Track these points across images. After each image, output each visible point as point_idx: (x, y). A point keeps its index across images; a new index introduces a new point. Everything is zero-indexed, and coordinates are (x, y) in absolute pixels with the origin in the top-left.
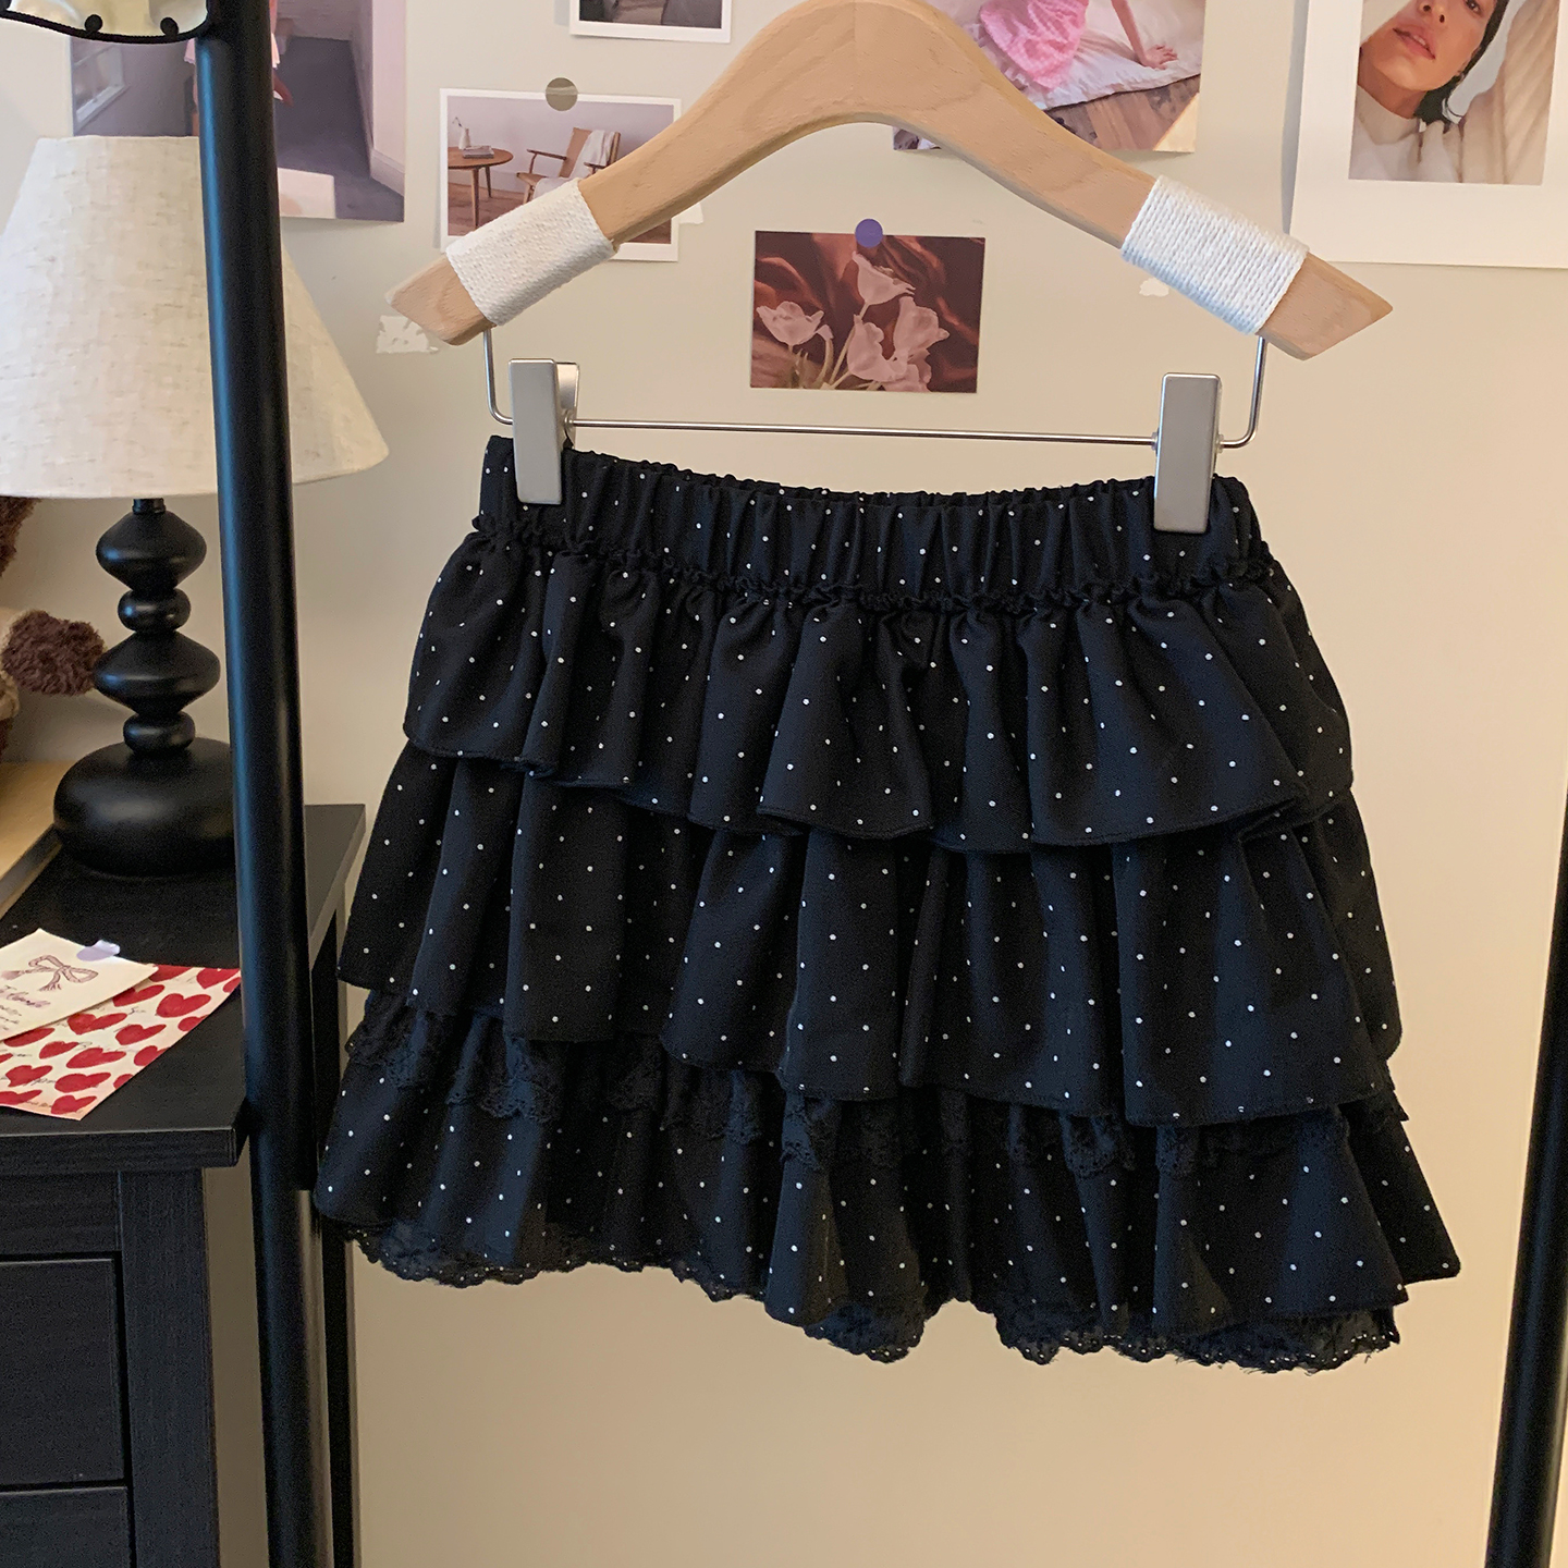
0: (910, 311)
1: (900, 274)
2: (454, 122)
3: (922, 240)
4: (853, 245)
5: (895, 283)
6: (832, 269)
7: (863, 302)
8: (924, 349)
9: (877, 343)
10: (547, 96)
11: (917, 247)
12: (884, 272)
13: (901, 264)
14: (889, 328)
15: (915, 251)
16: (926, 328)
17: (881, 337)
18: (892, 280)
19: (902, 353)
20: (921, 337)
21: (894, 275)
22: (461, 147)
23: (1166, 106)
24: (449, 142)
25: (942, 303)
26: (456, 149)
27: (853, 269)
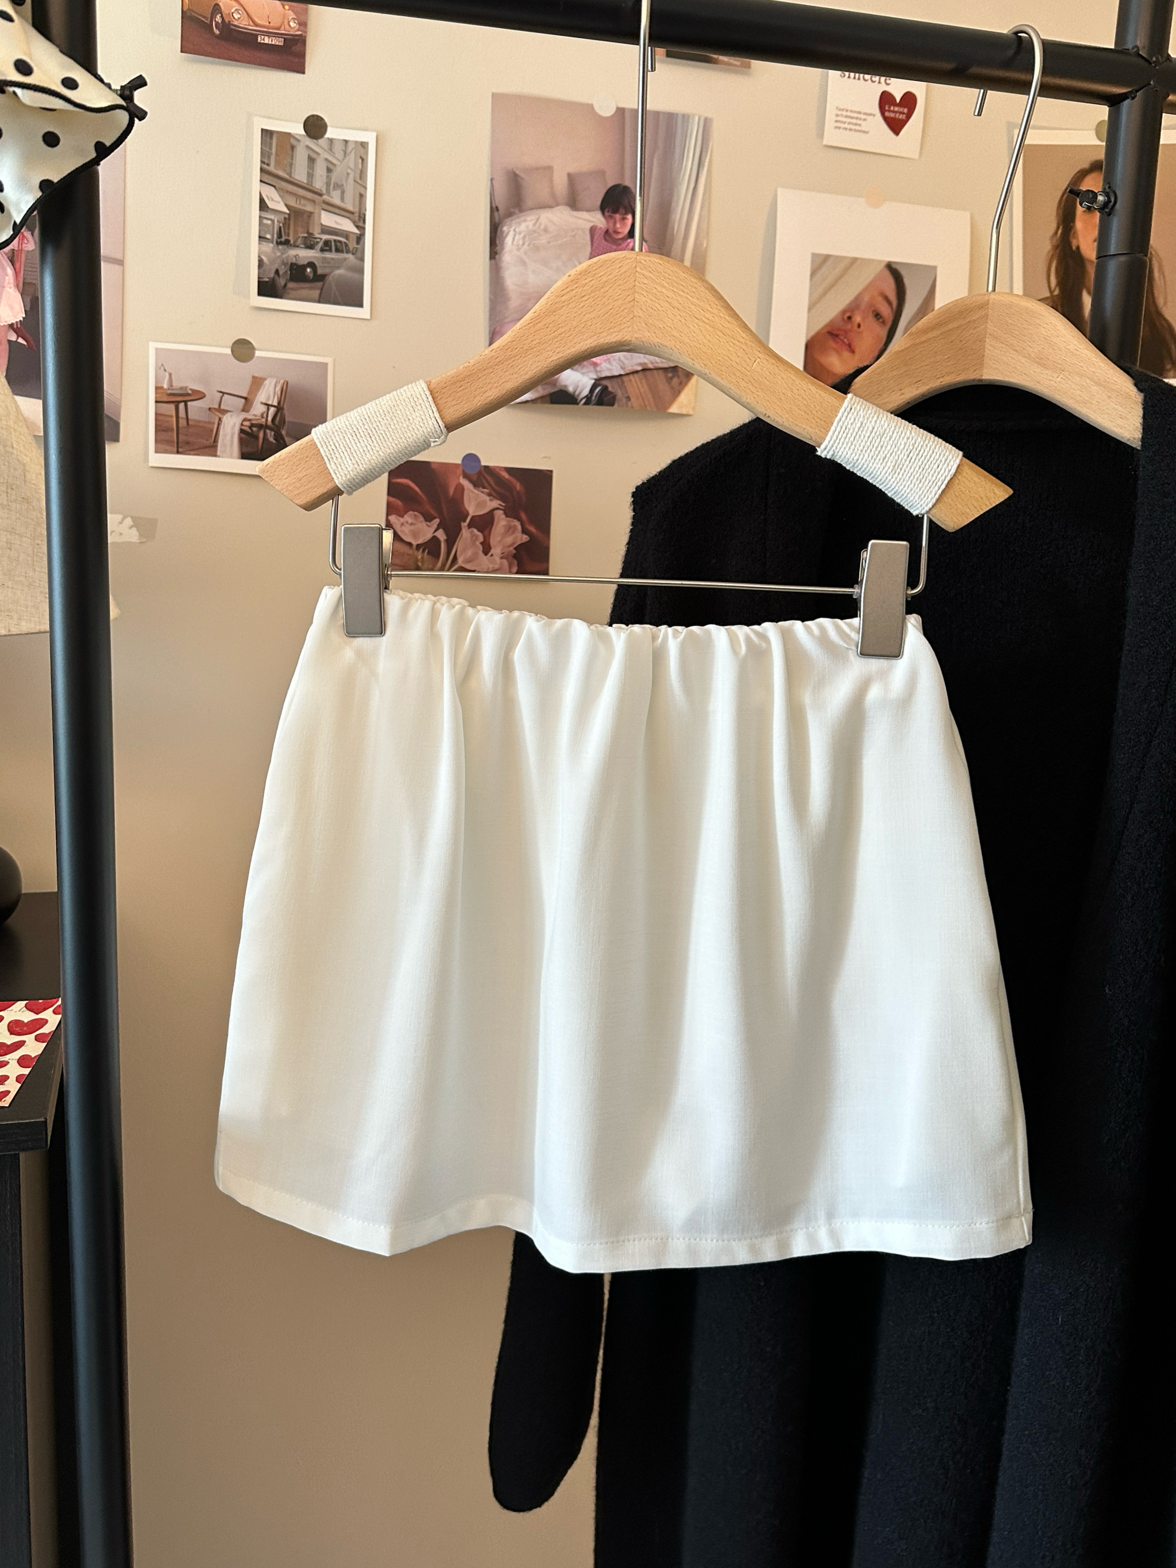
0: (501, 521)
1: (494, 494)
2: (161, 367)
3: (509, 470)
4: (460, 471)
5: (491, 500)
6: (445, 488)
7: (468, 514)
8: (512, 548)
9: (478, 543)
10: (232, 351)
11: (506, 475)
12: (482, 492)
13: (494, 486)
14: (486, 532)
15: (504, 477)
16: (513, 533)
17: (481, 539)
18: (487, 498)
19: (496, 551)
20: (509, 540)
21: (489, 495)
22: (165, 386)
23: (675, 381)
24: (156, 382)
25: (523, 516)
26: (162, 388)
27: (460, 489)
